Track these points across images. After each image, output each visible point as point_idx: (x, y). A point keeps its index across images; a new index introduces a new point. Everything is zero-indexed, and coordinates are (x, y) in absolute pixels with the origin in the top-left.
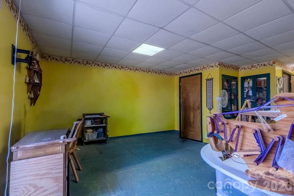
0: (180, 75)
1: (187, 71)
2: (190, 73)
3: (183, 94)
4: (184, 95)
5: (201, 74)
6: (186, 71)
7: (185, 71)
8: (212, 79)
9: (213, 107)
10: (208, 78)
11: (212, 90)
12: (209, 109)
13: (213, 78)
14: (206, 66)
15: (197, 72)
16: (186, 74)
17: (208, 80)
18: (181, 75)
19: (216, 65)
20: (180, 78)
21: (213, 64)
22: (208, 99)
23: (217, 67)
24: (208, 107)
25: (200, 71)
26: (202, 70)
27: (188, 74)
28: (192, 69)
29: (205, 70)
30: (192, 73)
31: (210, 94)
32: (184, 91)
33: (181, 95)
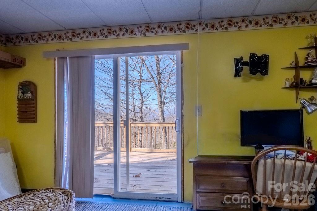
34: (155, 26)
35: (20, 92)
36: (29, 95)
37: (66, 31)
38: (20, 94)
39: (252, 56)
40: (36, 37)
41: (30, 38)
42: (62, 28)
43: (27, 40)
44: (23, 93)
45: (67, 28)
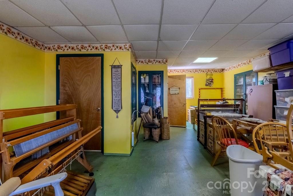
0: (58, 50)
1: (75, 46)
2: (80, 50)
3: (64, 86)
4: (67, 88)
5: (102, 56)
6: (72, 45)
7: (70, 45)
8: (120, 67)
9: (122, 108)
10: (114, 65)
11: (120, 83)
12: (115, 111)
13: (122, 65)
14: (111, 45)
15: (94, 52)
16: (70, 52)
17: (113, 67)
18: (60, 52)
19: (126, 47)
20: (58, 57)
21: (122, 45)
22: (114, 97)
23: (128, 50)
24: (114, 108)
25: (100, 50)
26: (104, 50)
27: (77, 52)
28: (85, 45)
29: (108, 50)
30: (84, 52)
31: (118, 89)
32: (66, 82)
33: (61, 87)
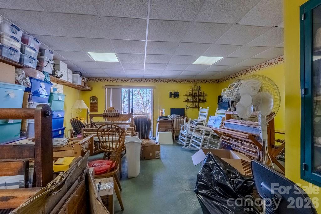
34: (144, 79)
35: (92, 100)
36: (95, 102)
37: (110, 78)
38: (91, 101)
39: (174, 92)
40: (97, 79)
41: (95, 80)
42: (109, 77)
43: (93, 80)
44: (93, 101)
45: (111, 77)
